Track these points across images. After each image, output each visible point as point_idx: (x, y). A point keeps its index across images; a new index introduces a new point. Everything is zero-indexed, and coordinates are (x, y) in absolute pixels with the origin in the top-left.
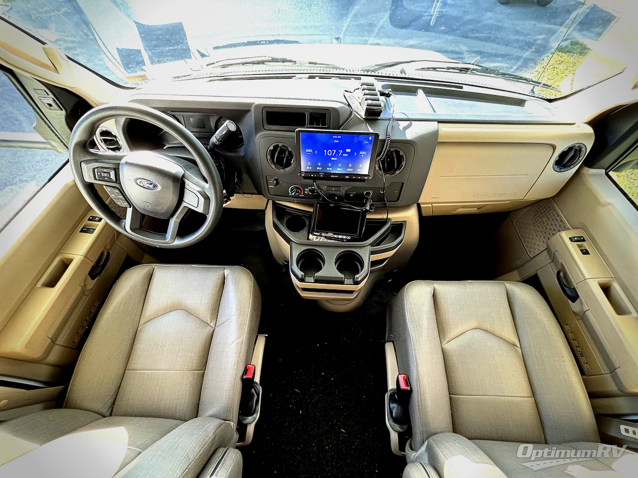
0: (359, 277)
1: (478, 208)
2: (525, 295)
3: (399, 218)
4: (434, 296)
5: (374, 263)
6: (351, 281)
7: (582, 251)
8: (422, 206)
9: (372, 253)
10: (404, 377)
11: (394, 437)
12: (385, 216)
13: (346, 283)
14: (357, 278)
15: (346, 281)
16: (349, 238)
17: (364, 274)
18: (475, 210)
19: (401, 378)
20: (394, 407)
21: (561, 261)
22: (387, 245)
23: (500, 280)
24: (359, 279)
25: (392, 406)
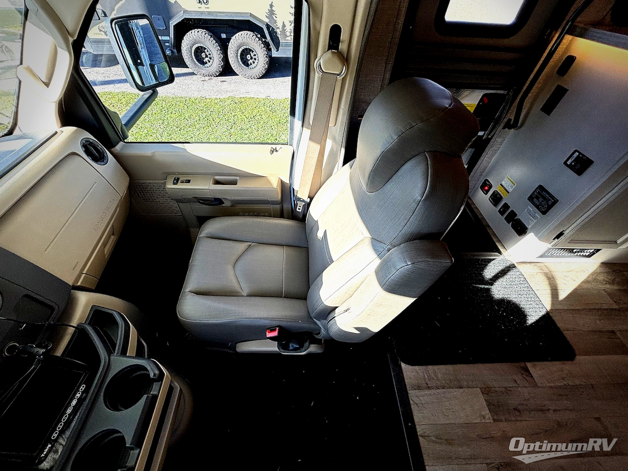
0: (152, 373)
1: (113, 234)
2: (213, 227)
3: (83, 312)
4: (198, 293)
5: (140, 354)
6: (155, 386)
7: (186, 182)
8: (79, 284)
9: (124, 353)
10: (269, 332)
11: (313, 348)
12: (71, 330)
13: (156, 393)
14: (155, 375)
15: (153, 392)
16: (83, 388)
17: (152, 365)
18: (113, 239)
19: (269, 335)
20: (292, 346)
21: (190, 197)
22: (120, 334)
23: (196, 239)
24: (157, 372)
25: (291, 348)
